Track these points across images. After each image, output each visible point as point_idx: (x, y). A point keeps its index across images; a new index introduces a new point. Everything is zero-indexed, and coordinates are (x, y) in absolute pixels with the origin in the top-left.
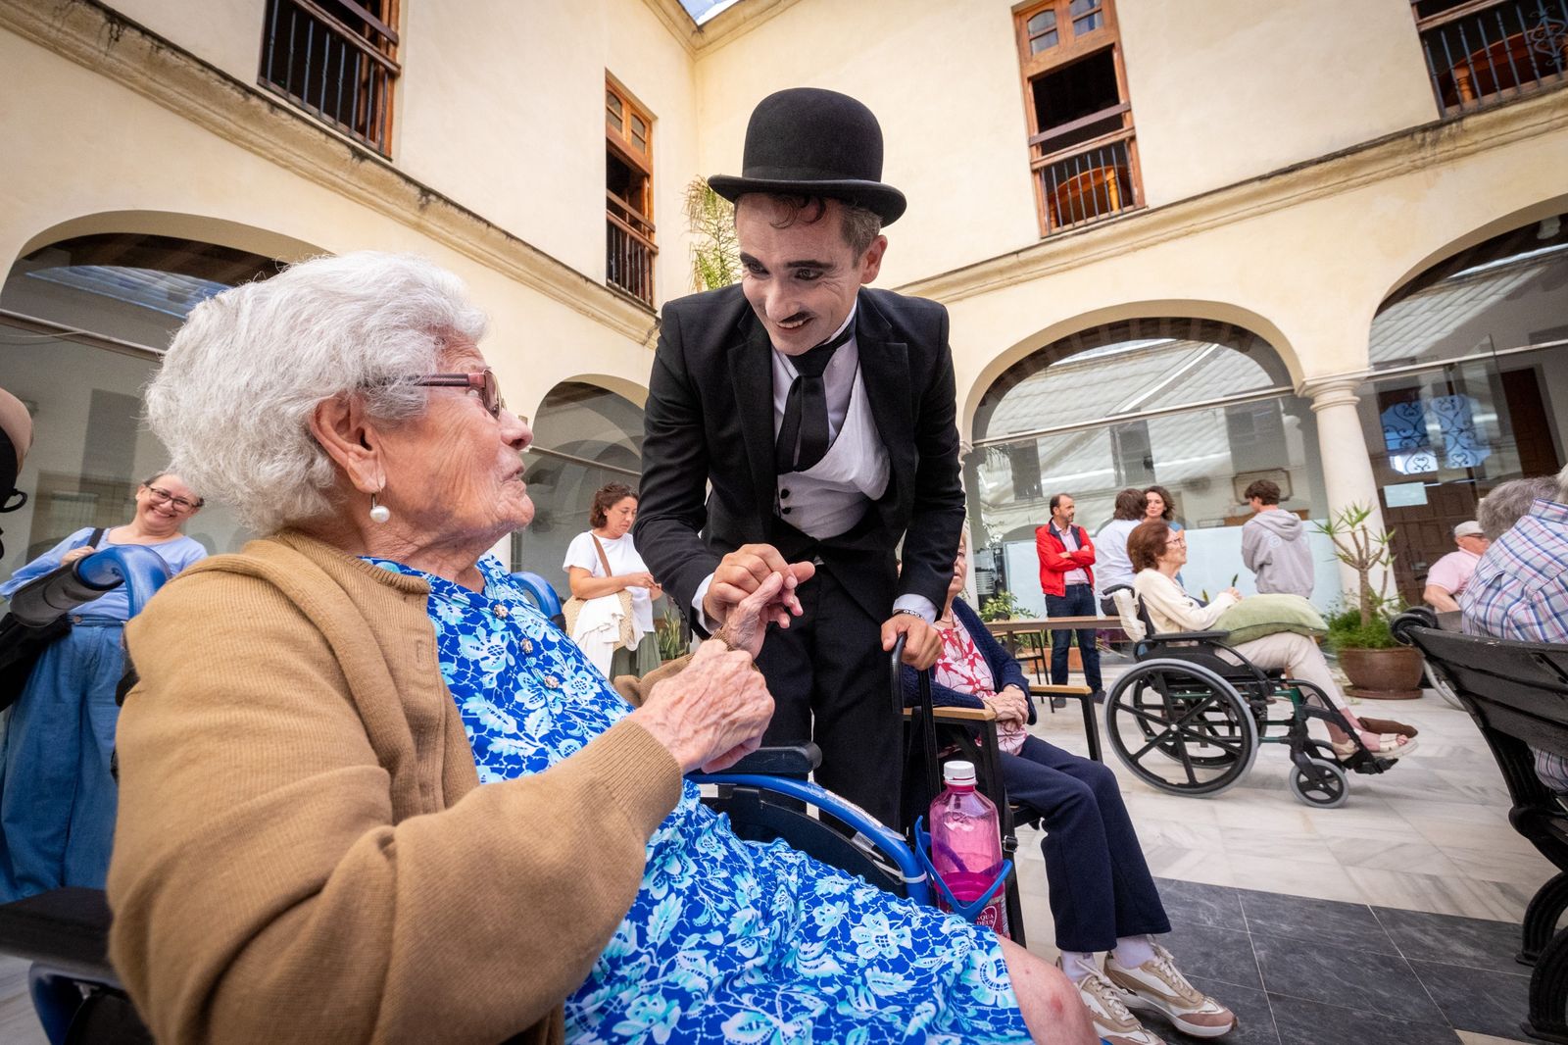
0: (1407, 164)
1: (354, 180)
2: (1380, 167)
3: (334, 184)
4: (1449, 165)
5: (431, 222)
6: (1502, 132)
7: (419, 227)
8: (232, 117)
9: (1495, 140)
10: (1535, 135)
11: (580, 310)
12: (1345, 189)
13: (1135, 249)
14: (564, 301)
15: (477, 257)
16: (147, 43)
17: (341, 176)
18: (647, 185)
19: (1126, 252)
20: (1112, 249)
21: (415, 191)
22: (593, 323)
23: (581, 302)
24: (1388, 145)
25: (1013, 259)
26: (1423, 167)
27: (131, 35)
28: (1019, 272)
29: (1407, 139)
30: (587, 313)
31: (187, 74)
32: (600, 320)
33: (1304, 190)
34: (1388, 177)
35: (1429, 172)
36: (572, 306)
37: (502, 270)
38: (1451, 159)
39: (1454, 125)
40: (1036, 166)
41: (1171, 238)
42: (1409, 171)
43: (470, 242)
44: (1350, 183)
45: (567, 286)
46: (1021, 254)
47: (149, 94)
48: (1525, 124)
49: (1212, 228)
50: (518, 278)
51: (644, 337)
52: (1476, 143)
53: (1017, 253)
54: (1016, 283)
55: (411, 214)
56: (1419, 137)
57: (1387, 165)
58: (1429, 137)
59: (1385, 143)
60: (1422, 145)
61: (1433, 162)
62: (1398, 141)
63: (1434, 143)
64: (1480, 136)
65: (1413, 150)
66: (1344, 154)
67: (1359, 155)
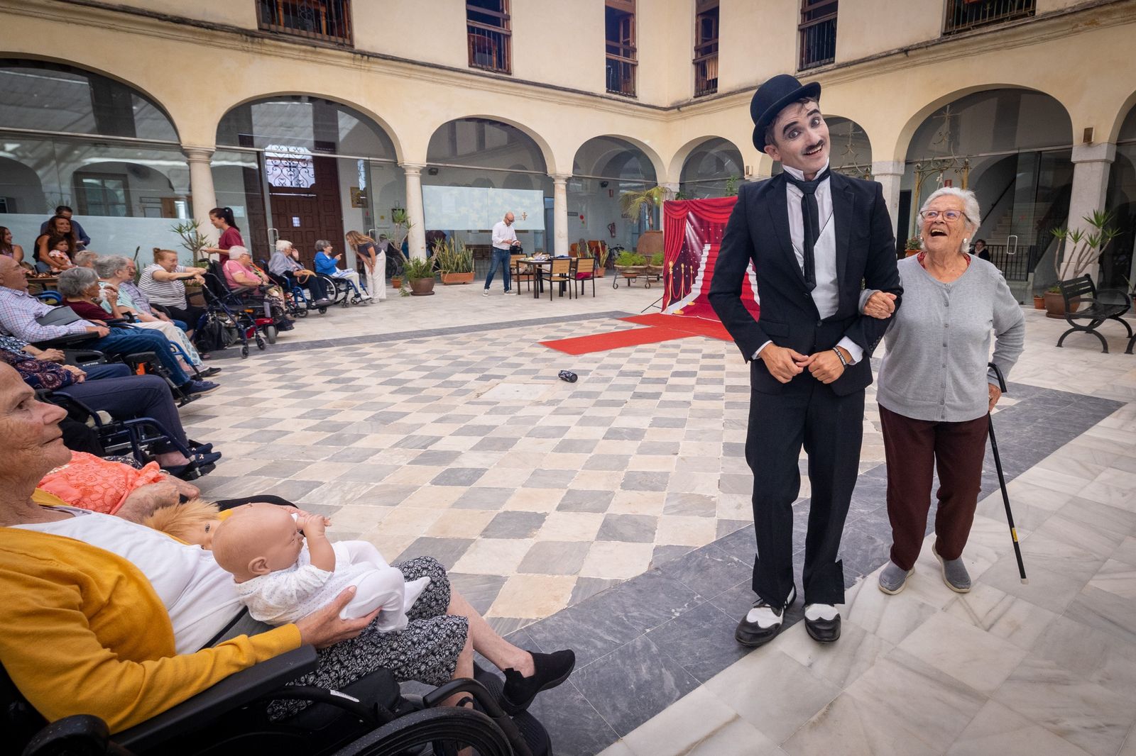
0: (240, 47)
2: (228, 42)
4: (258, 56)
26: (248, 51)
29: (239, 35)
34: (231, 49)
35: (250, 55)
38: (260, 53)
42: (240, 50)
44: (212, 43)
49: (128, 32)
52: (270, 51)
56: (244, 37)
57: (231, 42)
58: (249, 39)
59: (228, 32)
60: (246, 41)
61: (252, 51)
62: (235, 34)
63: (252, 43)
64: (272, 49)
65: (242, 41)
66: (208, 28)
67: (215, 32)
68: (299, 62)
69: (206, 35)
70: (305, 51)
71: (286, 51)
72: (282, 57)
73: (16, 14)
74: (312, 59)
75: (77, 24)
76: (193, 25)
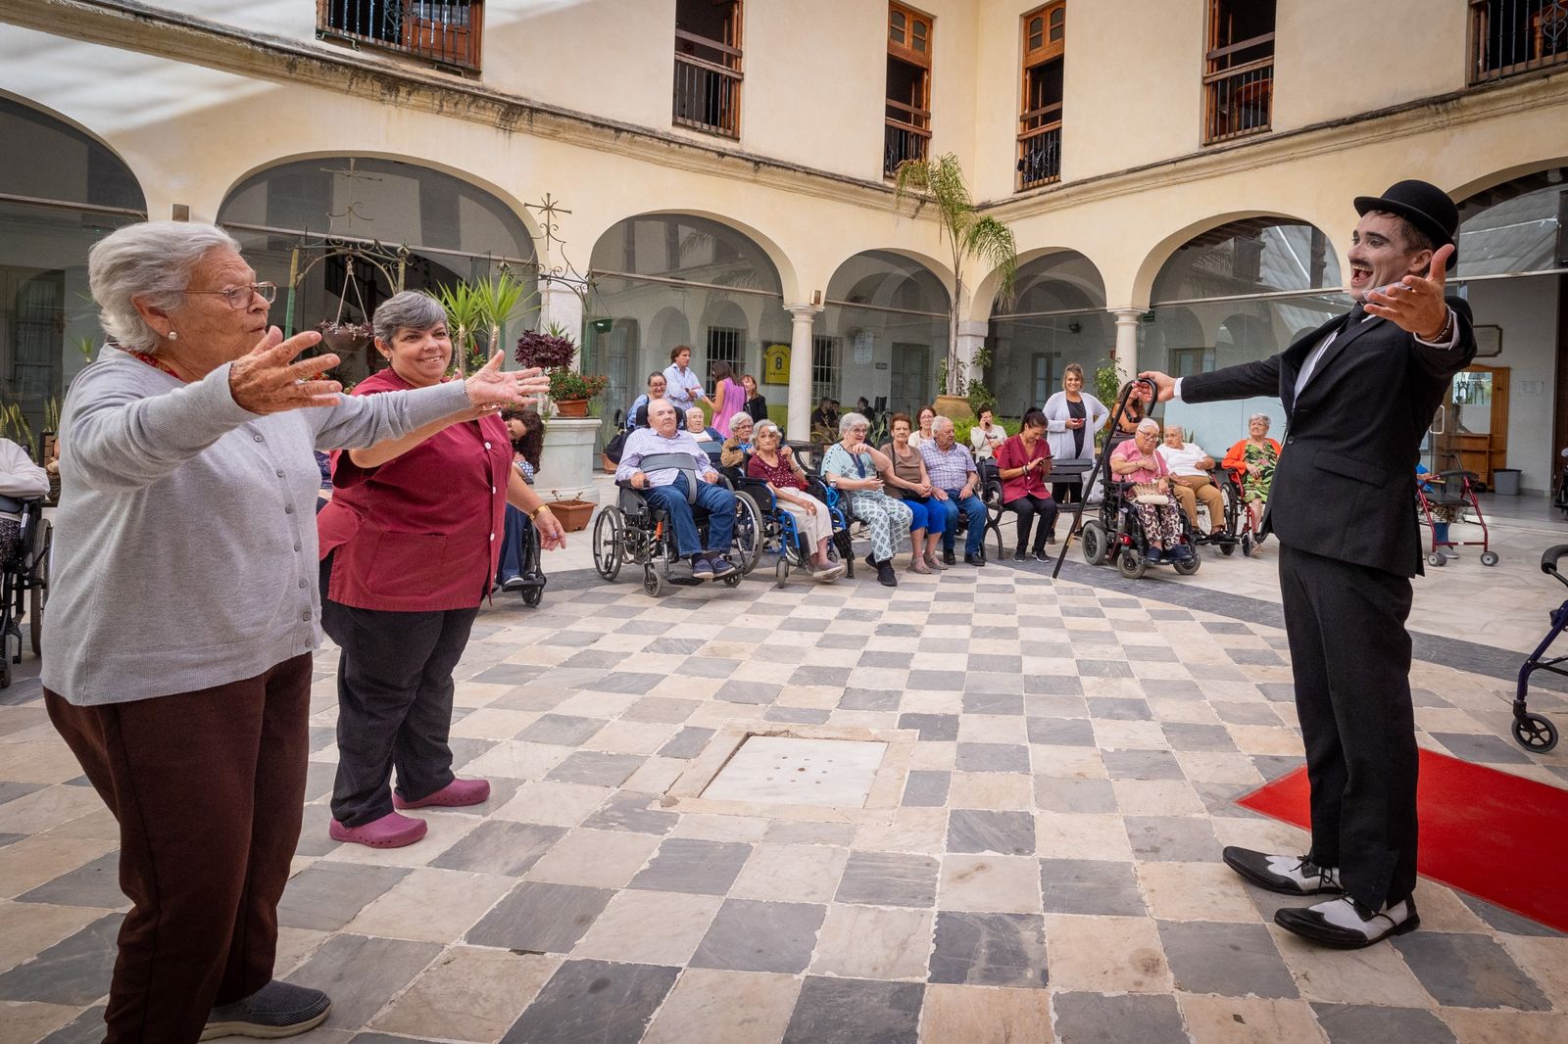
0: (1431, 125)
1: (720, 167)
2: (1413, 125)
3: (710, 172)
4: (1460, 128)
5: (762, 177)
6: (1492, 108)
7: (755, 181)
8: (663, 154)
9: (1488, 113)
10: (1516, 112)
11: (861, 205)
12: (1393, 137)
13: (1257, 167)
14: (850, 202)
15: (790, 189)
16: (630, 135)
17: (713, 167)
18: (926, 77)
19: (1251, 168)
20: (1240, 165)
21: (751, 165)
22: (872, 212)
23: (862, 200)
24: (1413, 111)
25: (1172, 166)
26: (1443, 128)
27: (624, 134)
28: (1179, 176)
29: (1426, 108)
30: (867, 206)
31: (646, 143)
32: (877, 208)
33: (1365, 136)
34: (1419, 132)
35: (1447, 132)
36: (855, 203)
37: (807, 193)
38: (1461, 123)
39: (1455, 102)
40: (1207, 81)
41: (1280, 162)
42: (1433, 130)
43: (785, 182)
44: (1396, 134)
45: (850, 193)
46: (1178, 164)
47: (631, 155)
48: (1507, 104)
49: (1307, 157)
50: (817, 195)
51: (913, 213)
52: (1475, 114)
53: (1174, 162)
54: (1179, 183)
55: (750, 176)
56: (1433, 107)
57: (1420, 123)
58: (1441, 108)
59: (1409, 110)
60: (1438, 113)
61: (1449, 125)
62: (1419, 109)
63: (1447, 111)
64: (1476, 110)
65: (1432, 115)
66: (1384, 115)
67: (1394, 117)
68: (1525, 114)
69: (1385, 125)
70: (1532, 91)
71: (1502, 104)
72: (1496, 116)
73: (1220, 175)
74: (1547, 100)
75: (1264, 166)
76: (1368, 119)
